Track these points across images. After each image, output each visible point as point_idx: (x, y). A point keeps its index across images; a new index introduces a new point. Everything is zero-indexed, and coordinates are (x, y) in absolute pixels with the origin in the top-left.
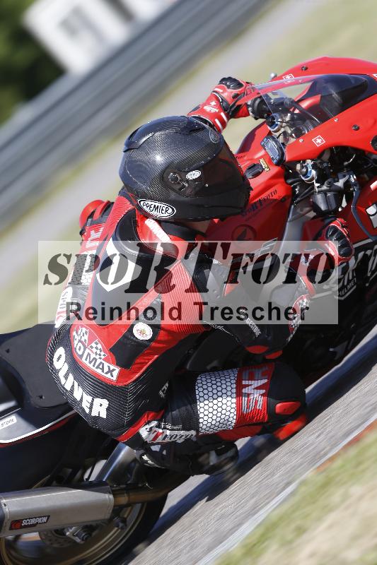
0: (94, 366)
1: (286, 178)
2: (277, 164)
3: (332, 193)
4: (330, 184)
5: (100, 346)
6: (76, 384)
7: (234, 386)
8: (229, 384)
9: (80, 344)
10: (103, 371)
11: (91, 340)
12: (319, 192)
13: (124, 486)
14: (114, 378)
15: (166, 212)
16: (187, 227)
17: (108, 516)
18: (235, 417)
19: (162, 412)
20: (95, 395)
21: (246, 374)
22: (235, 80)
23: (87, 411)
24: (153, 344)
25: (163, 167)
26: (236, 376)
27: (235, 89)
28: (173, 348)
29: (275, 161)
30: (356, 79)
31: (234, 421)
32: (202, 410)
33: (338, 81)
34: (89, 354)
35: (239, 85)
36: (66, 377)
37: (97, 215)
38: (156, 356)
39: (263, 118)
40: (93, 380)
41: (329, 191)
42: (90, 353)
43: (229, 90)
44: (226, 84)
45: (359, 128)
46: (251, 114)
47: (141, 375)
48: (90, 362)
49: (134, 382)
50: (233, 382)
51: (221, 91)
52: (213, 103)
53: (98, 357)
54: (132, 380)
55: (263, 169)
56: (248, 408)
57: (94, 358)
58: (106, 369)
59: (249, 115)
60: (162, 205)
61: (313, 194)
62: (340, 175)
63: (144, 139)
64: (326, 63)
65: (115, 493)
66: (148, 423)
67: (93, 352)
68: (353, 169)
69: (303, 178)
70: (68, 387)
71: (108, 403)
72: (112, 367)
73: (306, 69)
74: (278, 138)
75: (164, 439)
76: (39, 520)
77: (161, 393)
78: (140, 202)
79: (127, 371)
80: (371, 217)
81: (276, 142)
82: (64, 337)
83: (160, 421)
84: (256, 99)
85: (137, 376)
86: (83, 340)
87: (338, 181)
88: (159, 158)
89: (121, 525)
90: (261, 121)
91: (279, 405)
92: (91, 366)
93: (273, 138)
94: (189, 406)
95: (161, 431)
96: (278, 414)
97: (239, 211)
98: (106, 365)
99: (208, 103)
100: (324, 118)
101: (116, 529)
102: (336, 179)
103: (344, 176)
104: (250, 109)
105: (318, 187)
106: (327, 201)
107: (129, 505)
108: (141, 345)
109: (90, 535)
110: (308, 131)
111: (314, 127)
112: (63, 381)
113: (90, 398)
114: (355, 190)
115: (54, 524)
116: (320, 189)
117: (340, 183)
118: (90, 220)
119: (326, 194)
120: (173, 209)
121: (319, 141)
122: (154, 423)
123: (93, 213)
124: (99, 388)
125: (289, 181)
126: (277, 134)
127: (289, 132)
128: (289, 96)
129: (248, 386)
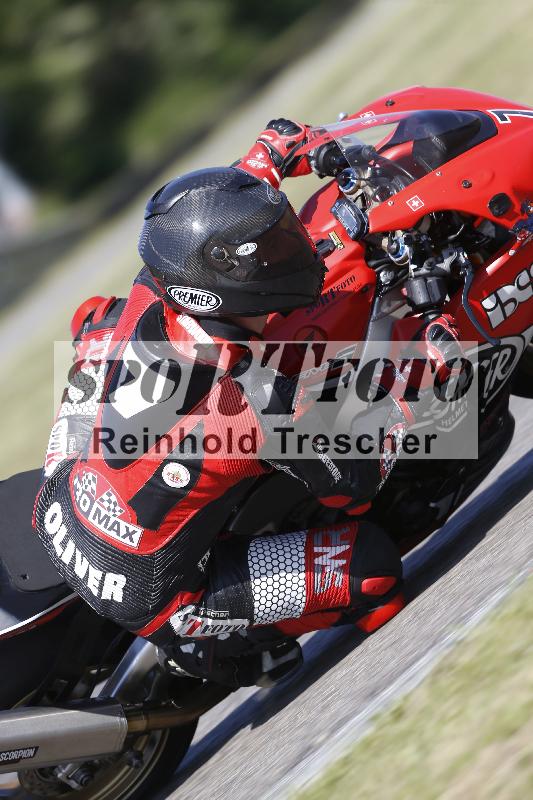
0: (105, 526)
1: (367, 260)
2: (355, 239)
3: (435, 278)
4: (432, 266)
5: (114, 498)
6: (79, 554)
7: (302, 555)
8: (294, 552)
9: (85, 496)
10: (118, 534)
11: (101, 490)
12: (416, 277)
13: (142, 704)
14: (135, 544)
15: (208, 303)
16: (236, 325)
17: (119, 747)
18: (304, 600)
19: (202, 592)
20: (107, 568)
21: (318, 538)
22: (289, 123)
23: (95, 592)
24: (191, 493)
25: (204, 239)
26: (305, 540)
27: (289, 135)
28: (219, 499)
29: (352, 235)
30: (465, 117)
31: (303, 605)
32: (257, 590)
33: (438, 120)
34: (98, 511)
35: (296, 129)
36: (64, 544)
37: (98, 316)
38: (196, 511)
39: (331, 174)
40: (105, 547)
41: (431, 275)
42: (100, 507)
43: (283, 137)
44: (276, 129)
45: (470, 185)
46: (314, 169)
47: (174, 539)
48: (100, 522)
49: (162, 549)
50: (301, 549)
51: (270, 138)
52: (260, 155)
53: (111, 513)
54: (161, 546)
55: (335, 247)
56: (322, 585)
57: (106, 516)
58: (123, 531)
59: (311, 171)
60: (202, 294)
61: (407, 279)
62: (444, 253)
63: (175, 200)
64: (419, 95)
65: (128, 715)
66: (183, 607)
67: (103, 507)
68: (463, 244)
69: (392, 258)
70: (66, 559)
71: (125, 580)
72: (132, 528)
73: (393, 104)
74: (355, 201)
75: (204, 632)
76: (24, 754)
77: (200, 565)
78: (170, 290)
79: (153, 533)
80: (489, 313)
81: (353, 207)
82: (60, 487)
83: (198, 606)
84: (321, 148)
85: (167, 540)
86: (89, 490)
87: (442, 261)
88: (197, 227)
89: (135, 762)
90: (328, 179)
91: (366, 581)
92: (101, 527)
93: (349, 202)
94: (240, 585)
95: (199, 620)
96: (364, 594)
97: (311, 300)
98: (123, 524)
99: (252, 154)
100: (419, 172)
101: (127, 767)
102: (440, 259)
103: (451, 254)
104: (313, 162)
105: (415, 270)
106: (427, 289)
107: (147, 732)
108: (174, 495)
109: (92, 777)
110: (398, 191)
111: (407, 185)
112: (59, 550)
113: (99, 574)
114: (467, 274)
115: (43, 759)
116: (417, 273)
117: (445, 265)
118: (87, 324)
119: (426, 280)
120: (218, 300)
121: (416, 203)
122: (190, 609)
123: (92, 314)
124: (112, 558)
125: (373, 263)
126: (354, 196)
127: (371, 193)
128: (367, 144)
129: (322, 554)
